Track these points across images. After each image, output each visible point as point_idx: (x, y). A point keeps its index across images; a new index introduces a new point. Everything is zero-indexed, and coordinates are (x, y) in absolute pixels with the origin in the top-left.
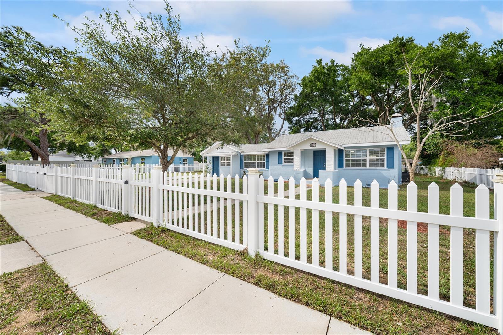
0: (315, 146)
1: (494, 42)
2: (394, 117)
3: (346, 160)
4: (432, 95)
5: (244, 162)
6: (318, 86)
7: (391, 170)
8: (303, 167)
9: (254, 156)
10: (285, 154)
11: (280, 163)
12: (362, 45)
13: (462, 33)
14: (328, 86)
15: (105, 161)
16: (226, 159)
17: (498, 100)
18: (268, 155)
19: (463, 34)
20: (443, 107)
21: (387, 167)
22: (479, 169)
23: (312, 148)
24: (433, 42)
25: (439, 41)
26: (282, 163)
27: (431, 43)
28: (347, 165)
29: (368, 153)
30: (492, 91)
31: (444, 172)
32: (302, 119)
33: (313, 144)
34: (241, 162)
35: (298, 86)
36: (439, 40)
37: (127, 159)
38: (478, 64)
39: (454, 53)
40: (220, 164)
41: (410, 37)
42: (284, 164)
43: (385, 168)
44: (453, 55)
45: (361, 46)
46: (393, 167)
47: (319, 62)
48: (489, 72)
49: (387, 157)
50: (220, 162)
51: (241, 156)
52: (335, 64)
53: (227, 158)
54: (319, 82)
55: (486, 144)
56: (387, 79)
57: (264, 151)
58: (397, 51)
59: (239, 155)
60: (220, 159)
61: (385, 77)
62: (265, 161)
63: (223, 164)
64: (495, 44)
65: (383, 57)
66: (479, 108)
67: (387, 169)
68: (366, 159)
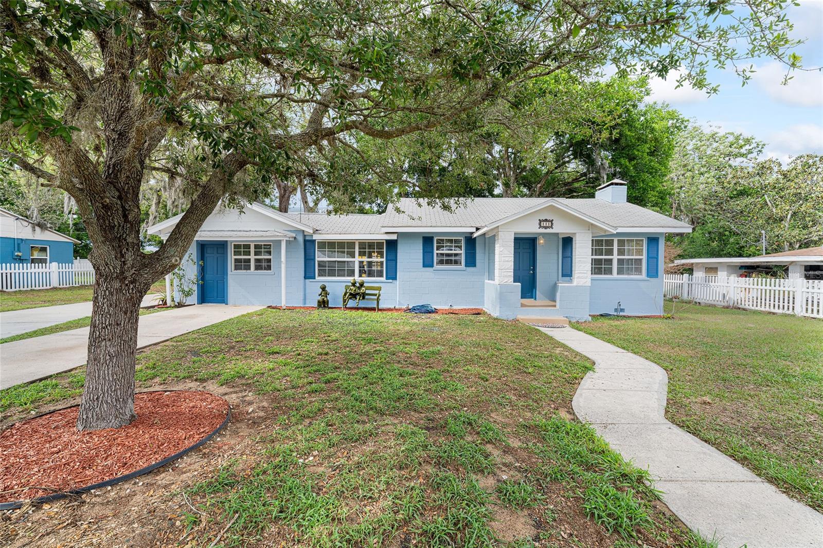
0: (552, 227)
5: (316, 259)
7: (653, 281)
8: (487, 274)
9: (351, 244)
10: (439, 241)
11: (428, 263)
16: (252, 250)
18: (392, 245)
21: (648, 275)
26: (432, 266)
29: (617, 248)
34: (305, 260)
40: (231, 264)
42: (436, 267)
46: (657, 275)
49: (648, 256)
50: (231, 258)
51: (309, 244)
53: (256, 247)
57: (387, 233)
59: (300, 239)
60: (231, 250)
62: (384, 260)
63: (242, 265)
67: (649, 279)
68: (612, 259)
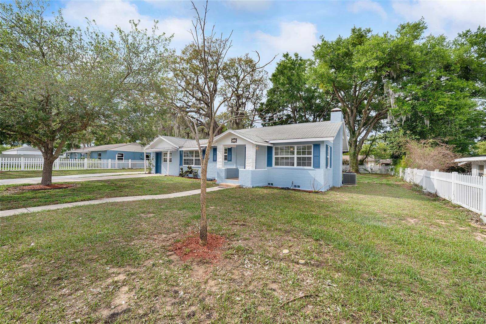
0: (236, 142)
1: (458, 34)
2: (334, 111)
3: (275, 157)
4: (390, 90)
5: (183, 158)
6: (281, 81)
7: (317, 170)
8: (235, 165)
9: (193, 152)
11: (214, 160)
12: (323, 37)
13: (417, 23)
14: (293, 80)
15: (68, 155)
17: (458, 96)
19: (419, 24)
20: (401, 103)
21: (314, 167)
22: (426, 170)
23: (233, 144)
24: (388, 33)
25: (397, 33)
27: (386, 33)
28: (277, 164)
29: (296, 151)
30: (454, 86)
31: (404, 173)
32: (275, 116)
33: (234, 139)
34: (180, 159)
35: (269, 81)
36: (397, 30)
37: (87, 153)
38: (437, 56)
39: (409, 44)
40: (163, 160)
41: (368, 28)
43: (312, 168)
44: (408, 47)
45: (321, 38)
46: (319, 166)
47: (286, 56)
48: (452, 66)
49: (314, 155)
50: (163, 158)
51: (181, 152)
52: (299, 58)
54: (283, 76)
55: (443, 143)
56: (344, 73)
58: (353, 42)
59: (179, 150)
60: (163, 155)
61: (343, 71)
63: (166, 160)
64: (460, 36)
65: (339, 49)
66: (438, 104)
67: (314, 169)
68: (294, 157)
